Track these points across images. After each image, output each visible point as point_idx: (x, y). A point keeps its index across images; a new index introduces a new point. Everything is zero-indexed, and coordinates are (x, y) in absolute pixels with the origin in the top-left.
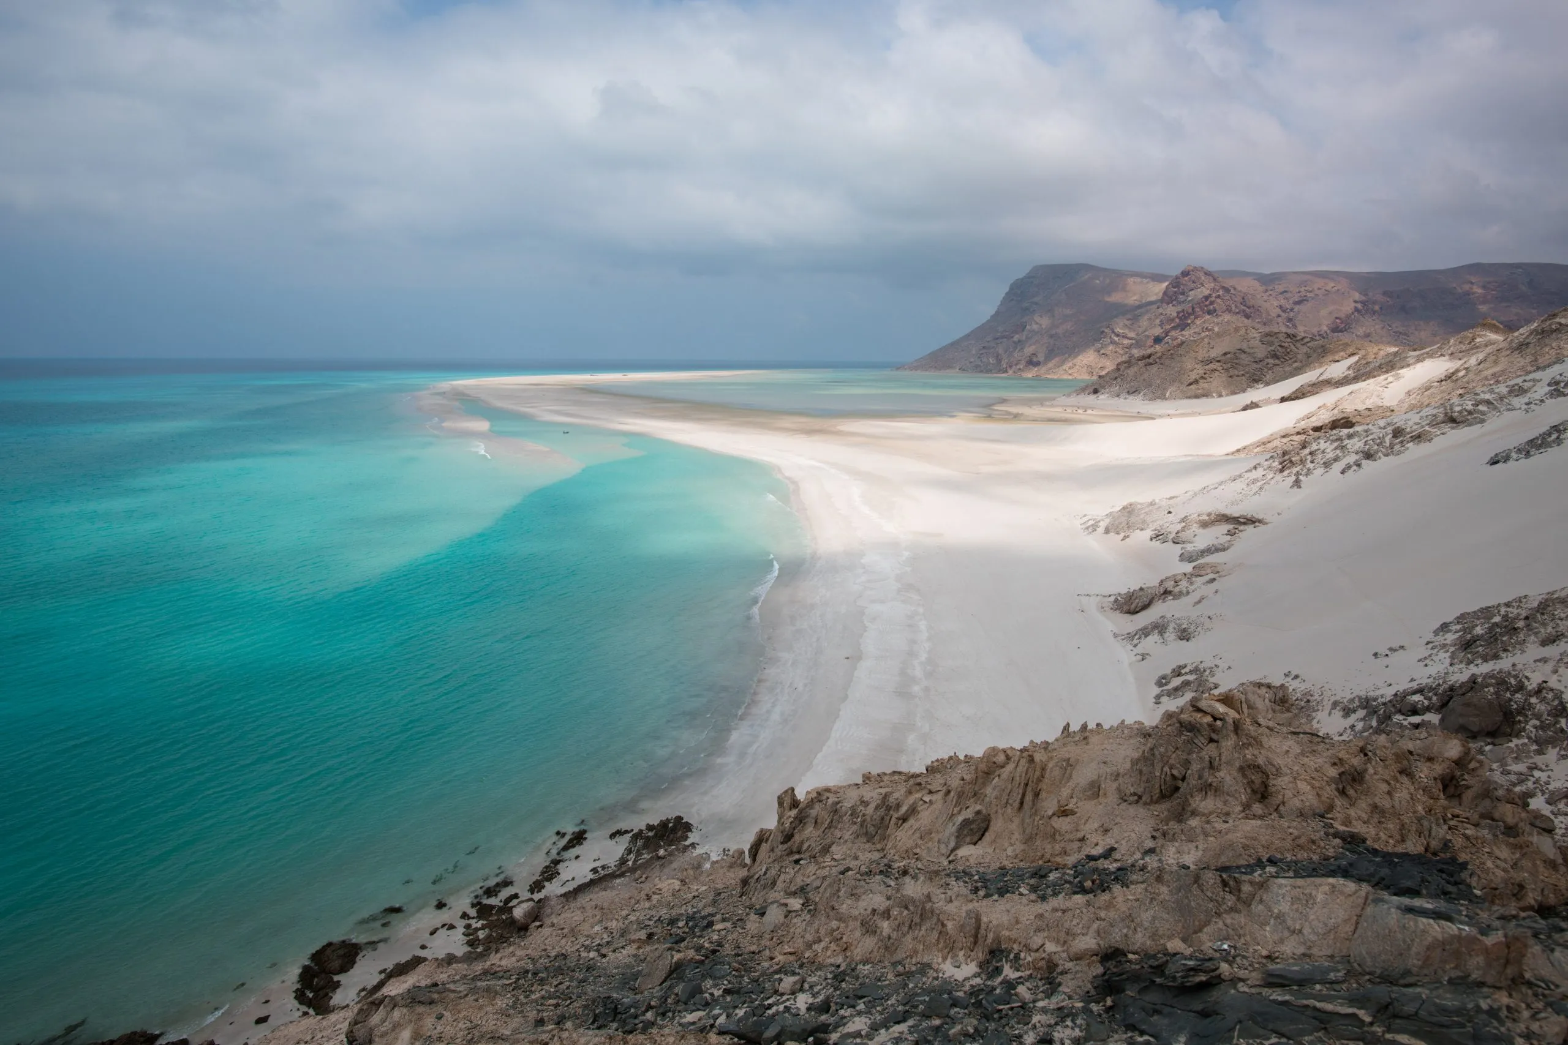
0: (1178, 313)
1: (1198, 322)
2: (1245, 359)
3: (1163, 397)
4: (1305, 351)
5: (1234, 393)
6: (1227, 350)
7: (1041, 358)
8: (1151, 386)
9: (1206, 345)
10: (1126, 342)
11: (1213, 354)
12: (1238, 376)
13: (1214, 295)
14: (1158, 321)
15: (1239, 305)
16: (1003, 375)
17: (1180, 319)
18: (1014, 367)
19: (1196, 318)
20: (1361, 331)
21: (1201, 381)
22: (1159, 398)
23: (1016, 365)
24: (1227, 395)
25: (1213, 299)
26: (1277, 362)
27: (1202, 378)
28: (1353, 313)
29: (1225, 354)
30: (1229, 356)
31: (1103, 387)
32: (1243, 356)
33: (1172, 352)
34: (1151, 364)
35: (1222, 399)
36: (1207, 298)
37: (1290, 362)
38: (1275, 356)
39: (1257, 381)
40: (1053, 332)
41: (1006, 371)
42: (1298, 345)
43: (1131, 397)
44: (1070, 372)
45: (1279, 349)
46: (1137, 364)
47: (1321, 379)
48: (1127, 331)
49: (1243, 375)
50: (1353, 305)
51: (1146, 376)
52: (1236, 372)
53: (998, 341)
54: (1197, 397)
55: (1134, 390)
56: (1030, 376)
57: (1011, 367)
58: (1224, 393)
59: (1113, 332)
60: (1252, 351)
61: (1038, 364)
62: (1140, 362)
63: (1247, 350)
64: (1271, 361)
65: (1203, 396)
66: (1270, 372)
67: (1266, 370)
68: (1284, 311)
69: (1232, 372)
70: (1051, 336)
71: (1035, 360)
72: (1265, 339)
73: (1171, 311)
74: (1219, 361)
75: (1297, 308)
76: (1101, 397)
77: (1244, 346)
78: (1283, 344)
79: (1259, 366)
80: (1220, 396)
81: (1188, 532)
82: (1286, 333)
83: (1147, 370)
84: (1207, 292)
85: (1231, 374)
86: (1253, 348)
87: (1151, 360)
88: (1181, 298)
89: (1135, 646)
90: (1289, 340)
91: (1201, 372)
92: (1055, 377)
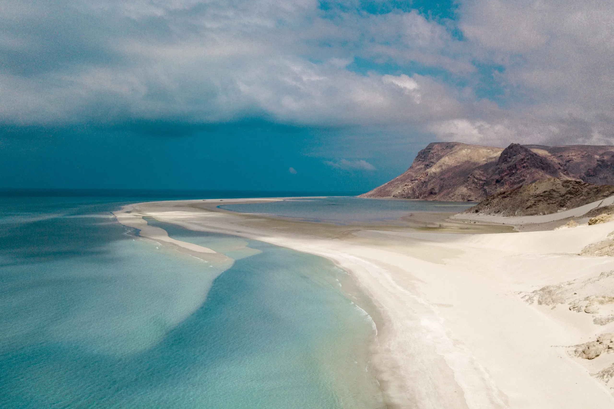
0: (507, 167)
1: (518, 172)
2: (555, 195)
3: (514, 215)
4: (586, 190)
5: (551, 213)
6: (545, 190)
7: (437, 190)
8: (507, 208)
9: (534, 187)
10: (481, 182)
11: (538, 192)
12: (552, 203)
13: (526, 158)
14: (497, 172)
15: (539, 163)
16: (416, 200)
17: (510, 170)
18: (422, 196)
19: (517, 170)
20: (602, 176)
21: (534, 206)
22: (512, 215)
23: (423, 194)
24: (548, 214)
25: (526, 160)
26: (572, 196)
27: (534, 205)
28: (597, 167)
29: (545, 192)
30: (546, 193)
31: (481, 209)
32: (554, 193)
33: (516, 191)
34: (505, 197)
35: (544, 216)
36: (522, 160)
37: (579, 196)
38: (570, 193)
39: (562, 206)
40: (442, 177)
41: (418, 198)
42: (582, 187)
43: (497, 215)
44: (452, 198)
45: (573, 189)
46: (497, 197)
47: (601, 206)
48: (481, 177)
49: (555, 203)
50: (597, 162)
51: (503, 203)
52: (551, 202)
53: (413, 182)
54: (532, 215)
55: (497, 211)
56: (432, 200)
57: (421, 195)
58: (546, 213)
59: (474, 177)
60: (558, 190)
61: (435, 194)
62: (499, 196)
63: (556, 190)
64: (569, 196)
65: (535, 214)
66: (569, 201)
67: (566, 200)
68: (561, 166)
69: (549, 201)
70: (442, 179)
71: (434, 192)
72: (564, 184)
73: (504, 166)
74: (542, 196)
75: (568, 164)
76: (480, 214)
77: (554, 188)
78: (575, 187)
79: (563, 198)
80: (544, 214)
81: (593, 306)
82: (575, 181)
83: (503, 200)
84: (522, 157)
85: (549, 202)
86: (558, 189)
87: (505, 195)
88: (509, 160)
89: (607, 382)
90: (577, 185)
91: (533, 202)
92: (445, 201)
